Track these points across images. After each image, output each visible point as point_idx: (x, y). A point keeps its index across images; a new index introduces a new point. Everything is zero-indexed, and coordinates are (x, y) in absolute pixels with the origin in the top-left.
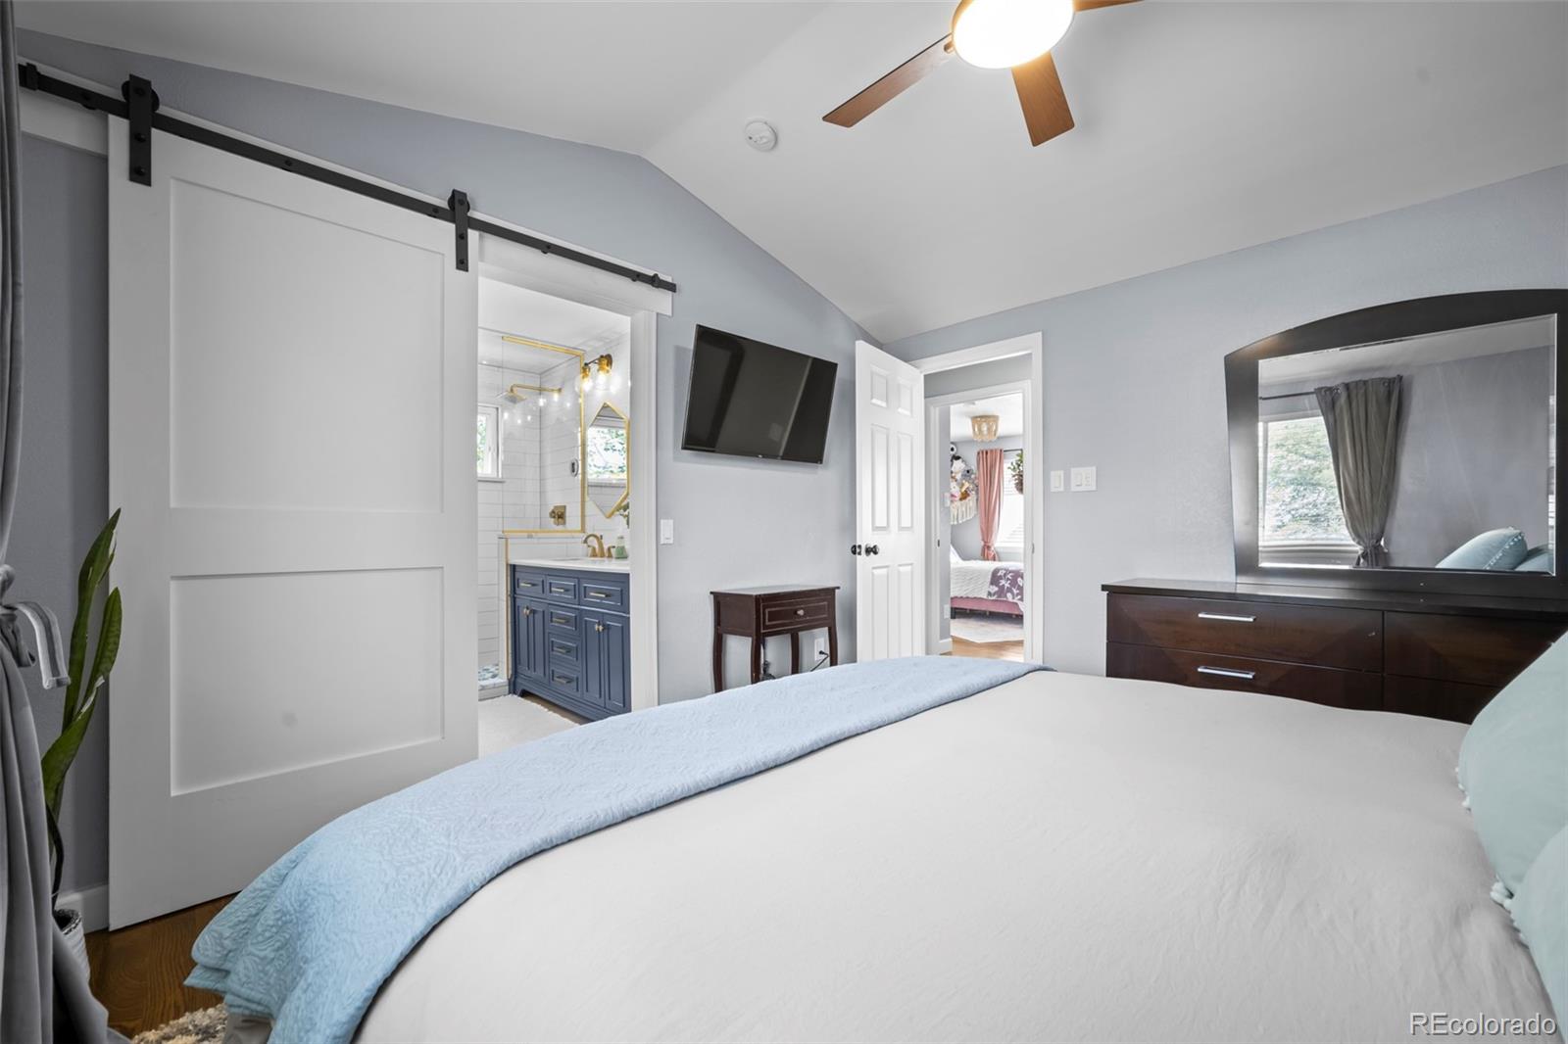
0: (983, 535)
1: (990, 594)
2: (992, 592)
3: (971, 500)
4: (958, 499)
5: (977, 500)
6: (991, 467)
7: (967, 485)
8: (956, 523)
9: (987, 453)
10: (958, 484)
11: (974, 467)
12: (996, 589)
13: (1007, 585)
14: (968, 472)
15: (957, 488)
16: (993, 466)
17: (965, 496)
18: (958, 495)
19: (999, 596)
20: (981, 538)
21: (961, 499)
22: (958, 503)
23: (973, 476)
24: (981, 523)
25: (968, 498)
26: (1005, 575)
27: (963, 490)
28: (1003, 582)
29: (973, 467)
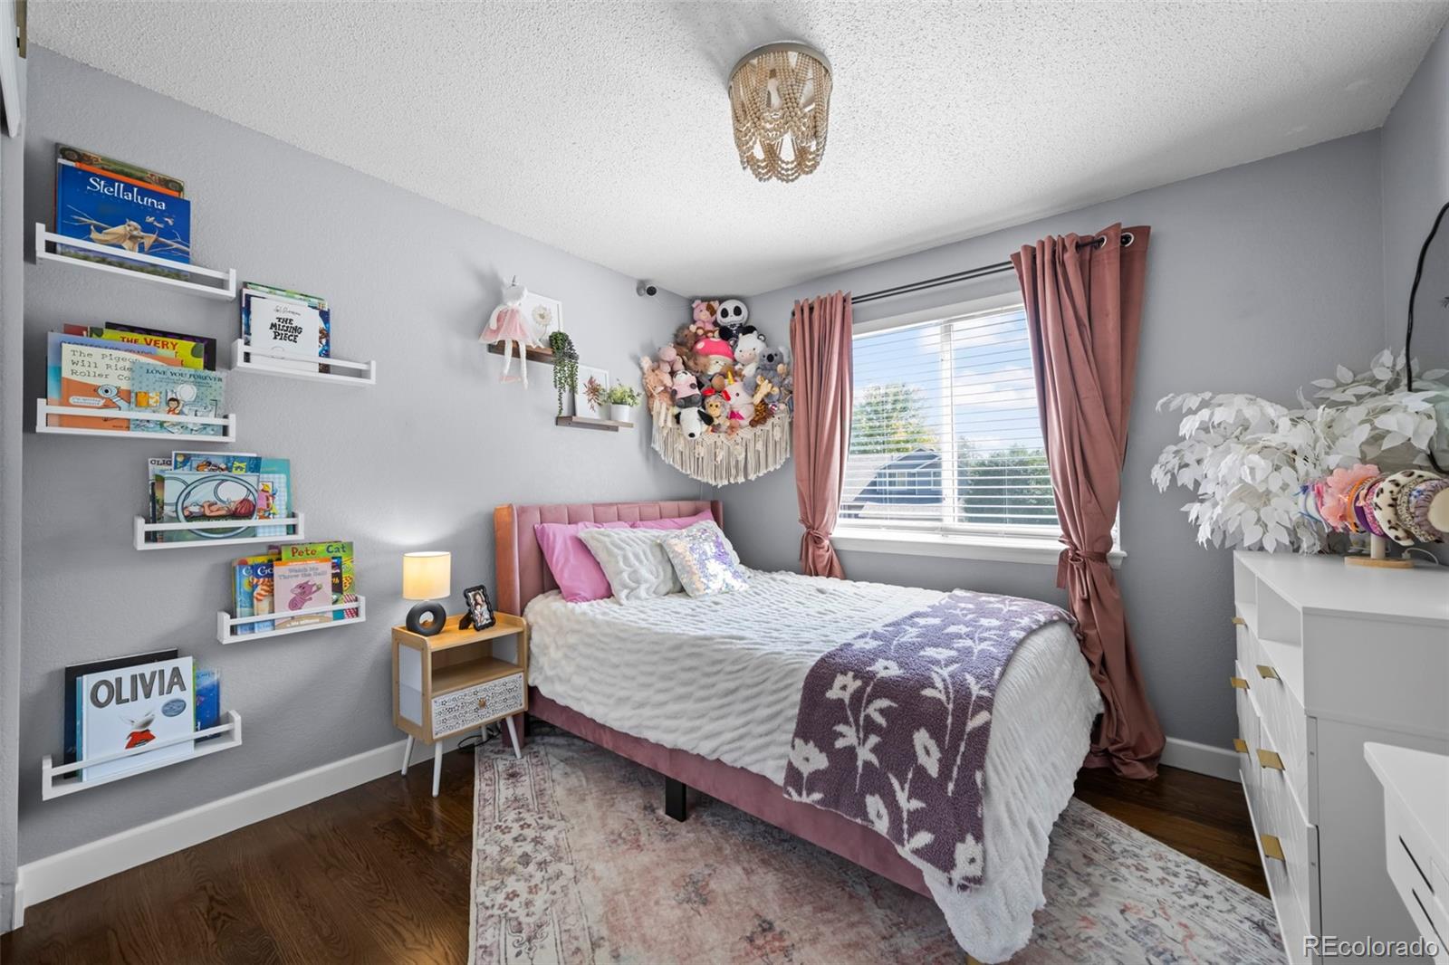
0: (804, 513)
1: (793, 775)
2: (806, 770)
3: (777, 427)
4: (745, 422)
5: (791, 424)
6: (822, 340)
7: (765, 388)
8: (741, 480)
9: (811, 309)
10: (746, 387)
11: (783, 348)
12: (820, 761)
13: (865, 754)
14: (770, 358)
15: (744, 397)
16: (825, 338)
17: (763, 414)
18: (747, 412)
19: (832, 800)
20: (798, 516)
21: (753, 423)
22: (746, 433)
23: (780, 367)
24: (799, 479)
25: (770, 421)
26: (857, 697)
27: (758, 399)
28: (848, 736)
29: (781, 349)
